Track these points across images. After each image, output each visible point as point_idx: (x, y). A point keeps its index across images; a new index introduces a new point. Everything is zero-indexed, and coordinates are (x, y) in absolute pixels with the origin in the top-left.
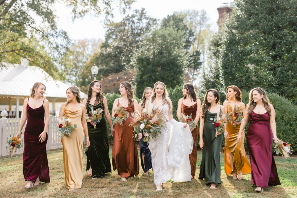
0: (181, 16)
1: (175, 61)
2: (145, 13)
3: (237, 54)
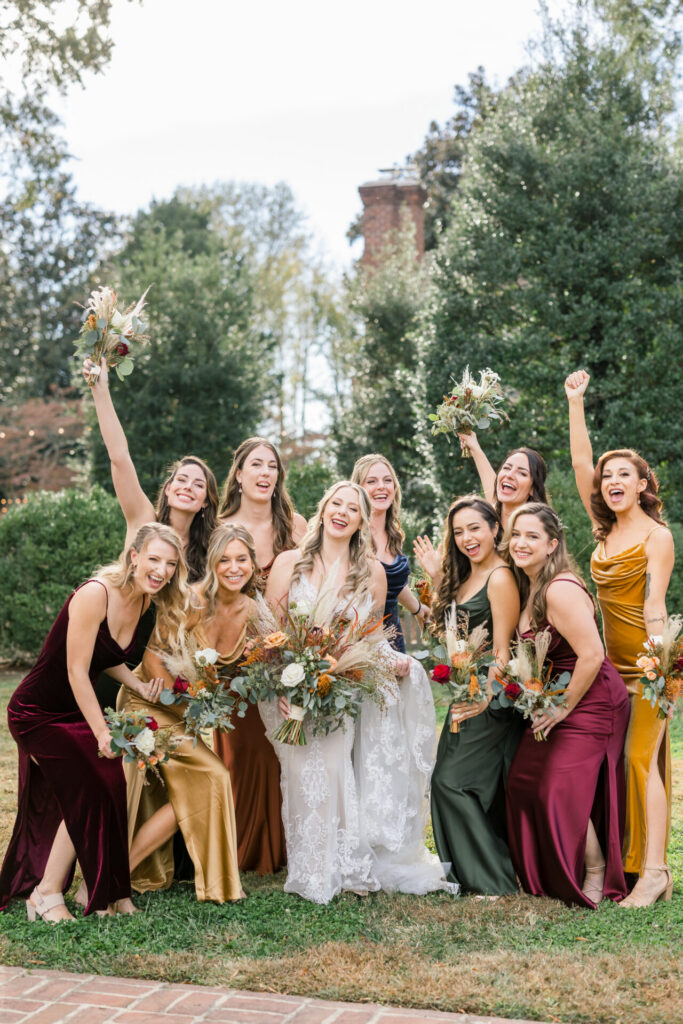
0: (202, 205)
1: (231, 377)
2: (72, 194)
3: (478, 357)
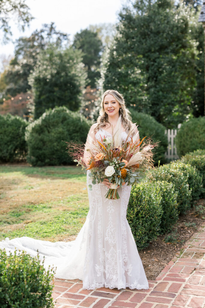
2: (55, 28)
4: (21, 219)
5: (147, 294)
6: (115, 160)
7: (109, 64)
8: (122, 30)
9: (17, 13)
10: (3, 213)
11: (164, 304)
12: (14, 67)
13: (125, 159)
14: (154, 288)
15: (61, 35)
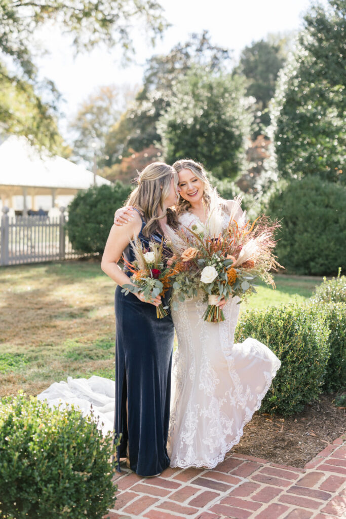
4: (111, 353)
5: (282, 490)
6: (216, 255)
7: (285, 100)
8: (309, 44)
9: (144, 17)
10: (86, 341)
11: (307, 509)
12: (141, 104)
13: (232, 255)
14: (298, 481)
15: (218, 51)
